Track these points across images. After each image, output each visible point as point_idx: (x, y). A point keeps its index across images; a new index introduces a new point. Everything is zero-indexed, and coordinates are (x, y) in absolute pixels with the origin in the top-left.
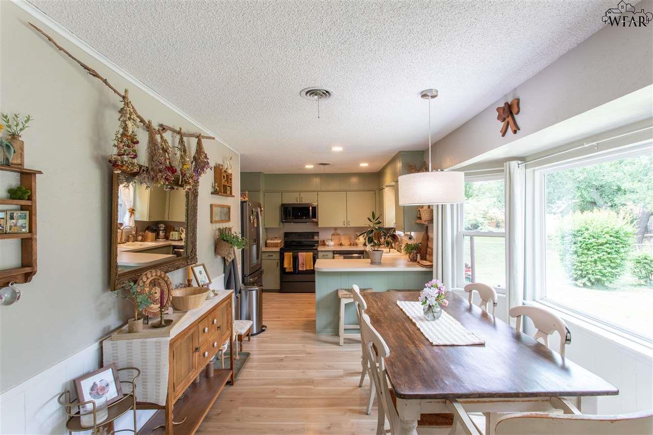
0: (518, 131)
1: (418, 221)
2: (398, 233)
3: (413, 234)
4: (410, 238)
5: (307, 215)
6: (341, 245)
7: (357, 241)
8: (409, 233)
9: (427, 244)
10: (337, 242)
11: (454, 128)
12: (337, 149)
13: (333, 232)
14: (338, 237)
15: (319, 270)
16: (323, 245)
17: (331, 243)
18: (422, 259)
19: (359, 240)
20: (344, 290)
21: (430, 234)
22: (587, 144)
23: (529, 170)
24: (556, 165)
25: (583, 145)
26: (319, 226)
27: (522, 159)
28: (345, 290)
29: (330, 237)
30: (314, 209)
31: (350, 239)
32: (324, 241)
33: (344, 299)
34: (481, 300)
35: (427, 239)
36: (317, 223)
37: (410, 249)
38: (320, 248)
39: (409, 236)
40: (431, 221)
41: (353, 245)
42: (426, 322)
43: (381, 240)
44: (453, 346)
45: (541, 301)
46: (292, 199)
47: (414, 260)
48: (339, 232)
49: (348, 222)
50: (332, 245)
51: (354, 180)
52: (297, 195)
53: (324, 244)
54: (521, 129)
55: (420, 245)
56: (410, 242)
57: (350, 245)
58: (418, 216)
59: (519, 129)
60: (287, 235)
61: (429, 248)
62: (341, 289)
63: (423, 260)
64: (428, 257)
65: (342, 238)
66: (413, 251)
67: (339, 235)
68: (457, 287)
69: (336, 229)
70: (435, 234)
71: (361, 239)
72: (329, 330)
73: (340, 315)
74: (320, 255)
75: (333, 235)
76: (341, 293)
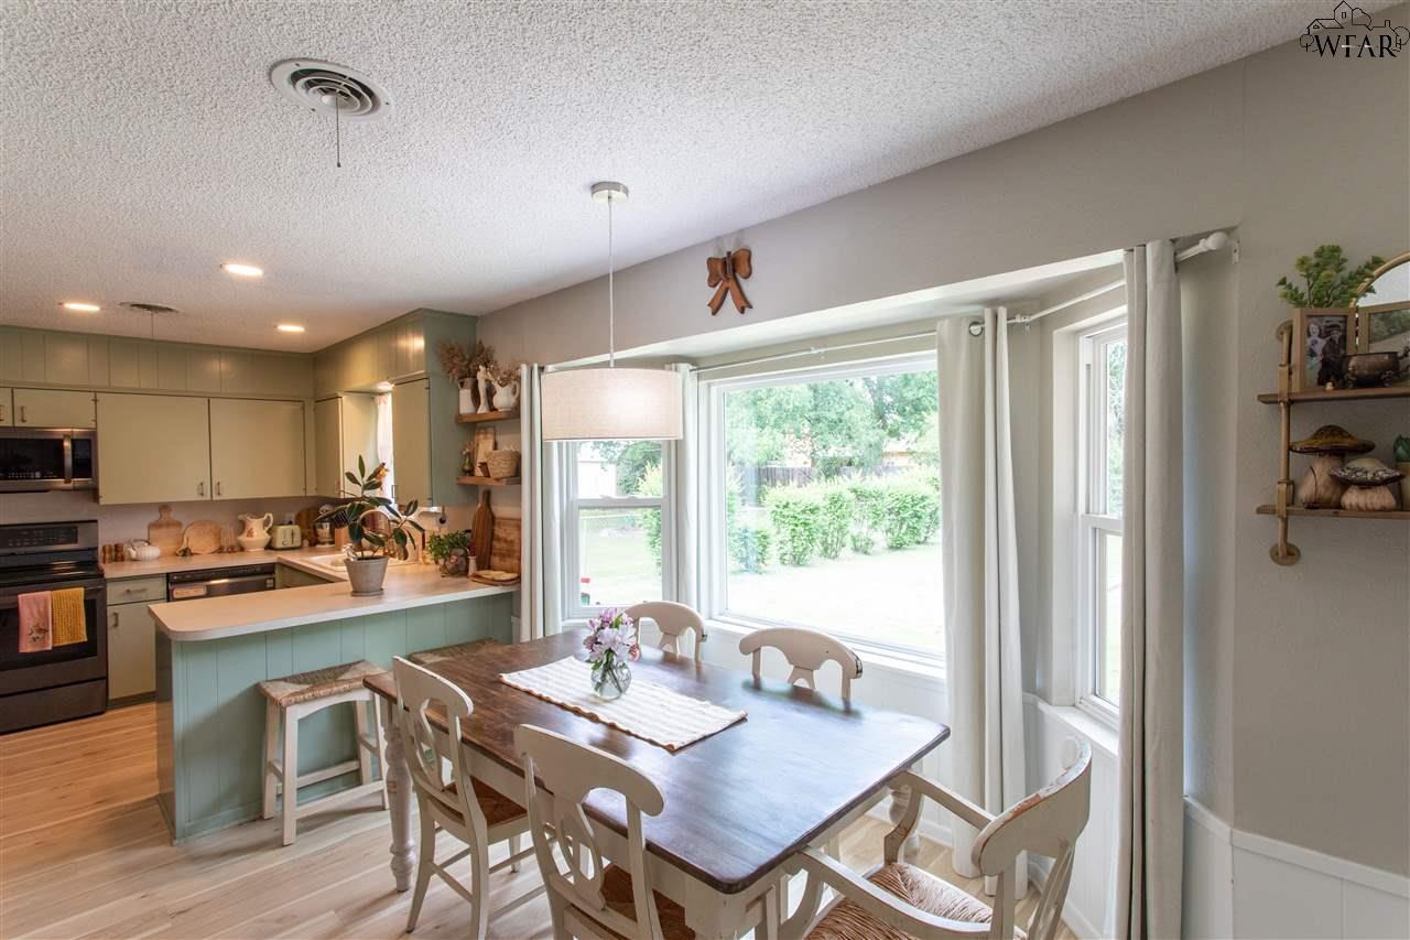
0: (747, 310)
1: (468, 480)
3: (449, 510)
4: (442, 522)
6: (186, 553)
7: (243, 538)
8: (436, 509)
9: (493, 531)
10: (172, 547)
12: (243, 270)
13: (154, 517)
14: (173, 530)
15: (179, 639)
16: (116, 560)
17: (152, 552)
18: (480, 567)
19: (250, 534)
20: (282, 683)
22: (816, 348)
23: (703, 383)
24: (747, 379)
25: (810, 350)
26: (104, 501)
28: (285, 680)
29: (144, 534)
30: (83, 446)
31: (218, 536)
32: (118, 548)
33: (295, 707)
34: (662, 634)
35: (490, 520)
36: (93, 493)
37: (440, 547)
38: (111, 571)
39: (439, 517)
41: (232, 550)
42: (608, 705)
43: (320, 531)
44: (705, 738)
45: (722, 618)
47: (459, 571)
48: (174, 515)
49: (216, 487)
51: (219, 367)
53: (118, 554)
54: (754, 306)
55: (468, 535)
56: (440, 532)
57: (220, 550)
58: (467, 468)
59: (751, 307)
61: (499, 539)
62: (268, 681)
63: (483, 569)
65: (190, 533)
66: (455, 551)
67: (179, 524)
68: (569, 618)
69: (164, 507)
71: (257, 532)
72: (226, 813)
73: (272, 754)
74: (113, 593)
75: (152, 526)
76: (280, 692)
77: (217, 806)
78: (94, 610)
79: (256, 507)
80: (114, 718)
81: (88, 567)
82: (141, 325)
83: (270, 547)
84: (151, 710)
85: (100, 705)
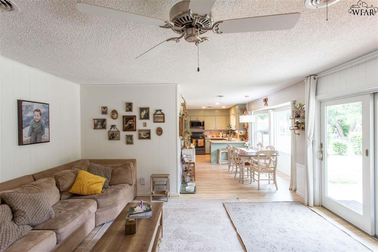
1: (244, 127)
2: (237, 132)
3: (242, 131)
4: (241, 133)
5: (201, 126)
6: (213, 137)
7: (219, 135)
8: (240, 131)
10: (211, 136)
11: (254, 100)
12: (217, 104)
14: (211, 133)
18: (245, 139)
21: (247, 131)
23: (275, 112)
26: (205, 129)
27: (273, 109)
30: (203, 123)
31: (216, 134)
32: (206, 135)
35: (247, 133)
36: (204, 128)
37: (241, 136)
38: (206, 138)
40: (248, 127)
41: (218, 137)
46: (194, 119)
47: (242, 139)
48: (212, 132)
49: (216, 128)
50: (209, 137)
51: (217, 111)
52: (196, 117)
54: (268, 104)
55: (244, 135)
56: (241, 134)
60: (193, 133)
61: (247, 136)
64: (247, 138)
65: (214, 134)
69: (211, 131)
70: (249, 131)
71: (221, 135)
72: (215, 162)
73: (219, 157)
74: (206, 140)
75: (210, 133)
76: (220, 150)
77: (214, 161)
78: (204, 142)
79: (221, 131)
80: (206, 156)
81: (203, 137)
82: (209, 108)
83: (222, 137)
84: (209, 155)
85: (205, 154)
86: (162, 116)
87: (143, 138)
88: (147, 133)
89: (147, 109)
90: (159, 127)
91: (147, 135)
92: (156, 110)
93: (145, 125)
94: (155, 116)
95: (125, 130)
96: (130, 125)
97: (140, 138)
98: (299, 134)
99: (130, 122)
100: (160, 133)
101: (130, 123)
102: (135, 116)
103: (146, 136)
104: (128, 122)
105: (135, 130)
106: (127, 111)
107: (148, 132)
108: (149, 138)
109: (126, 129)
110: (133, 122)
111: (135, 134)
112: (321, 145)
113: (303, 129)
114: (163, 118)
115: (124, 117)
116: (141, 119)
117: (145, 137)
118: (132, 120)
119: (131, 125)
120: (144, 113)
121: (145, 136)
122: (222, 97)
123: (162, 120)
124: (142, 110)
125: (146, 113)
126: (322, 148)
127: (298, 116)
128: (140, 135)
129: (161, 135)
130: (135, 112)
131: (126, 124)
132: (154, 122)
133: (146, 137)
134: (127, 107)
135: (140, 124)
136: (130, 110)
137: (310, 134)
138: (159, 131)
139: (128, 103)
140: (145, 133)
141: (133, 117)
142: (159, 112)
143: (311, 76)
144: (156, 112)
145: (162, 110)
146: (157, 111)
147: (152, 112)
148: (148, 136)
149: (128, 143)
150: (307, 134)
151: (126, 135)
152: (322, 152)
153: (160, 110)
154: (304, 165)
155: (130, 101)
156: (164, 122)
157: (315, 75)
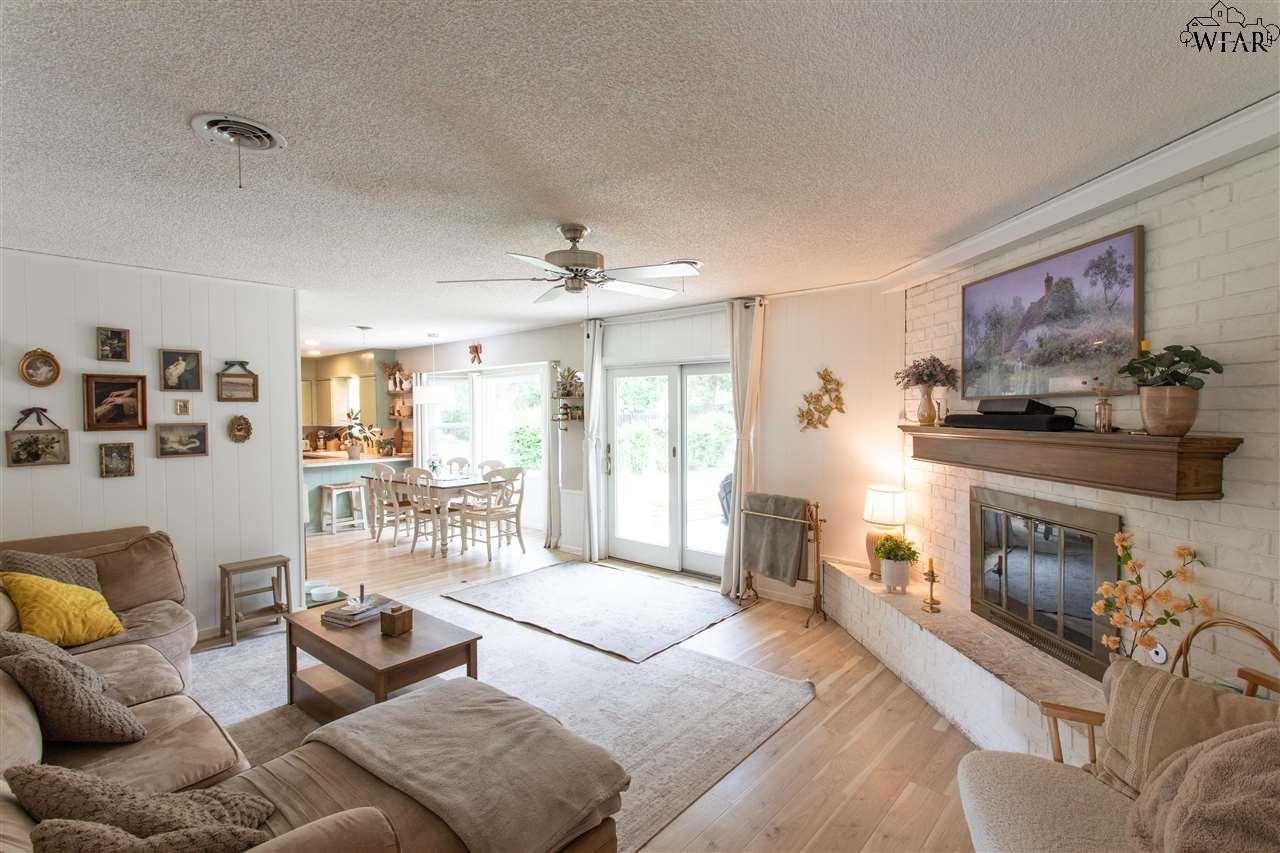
0: (481, 363)
1: (392, 417)
9: (402, 437)
18: (397, 451)
35: (403, 433)
39: (380, 433)
40: (411, 416)
47: (389, 454)
55: (392, 440)
56: (380, 438)
58: (391, 412)
61: (404, 440)
64: (403, 449)
66: (386, 446)
76: (331, 486)
86: (250, 381)
87: (176, 453)
88: (193, 437)
89: (193, 357)
90: (240, 415)
91: (197, 442)
92: (226, 363)
93: (184, 408)
94: (225, 379)
95: (93, 424)
96: (119, 407)
97: (164, 452)
98: (566, 430)
99: (120, 398)
100: (241, 433)
101: (119, 401)
102: (143, 379)
103: (189, 446)
104: (110, 399)
105: (144, 427)
106: (103, 357)
107: (195, 433)
108: (202, 450)
109: (98, 421)
110: (131, 399)
111: (141, 442)
112: (609, 446)
113: (581, 418)
114: (251, 388)
115: (88, 378)
116: (166, 386)
117: (185, 448)
118: (128, 392)
119: (122, 410)
120: (177, 370)
121: (187, 445)
122: (365, 331)
123: (249, 394)
124: (168, 357)
125: (186, 371)
126: (609, 452)
127: (568, 394)
128: (163, 441)
129: (246, 442)
130: (140, 362)
131: (99, 404)
132: (220, 399)
133: (189, 449)
134: (104, 343)
135: (161, 407)
136: (120, 354)
137: (593, 428)
138: (240, 429)
139: (106, 330)
140: (184, 435)
141: (132, 381)
142: (236, 370)
143: (595, 319)
144: (226, 370)
145: (247, 363)
146: (230, 364)
147: (210, 367)
148: (198, 444)
149: (106, 472)
150: (588, 427)
151: (101, 447)
152: (609, 459)
153: (243, 364)
154: (581, 489)
155: (117, 324)
156: (255, 398)
157: (601, 319)
